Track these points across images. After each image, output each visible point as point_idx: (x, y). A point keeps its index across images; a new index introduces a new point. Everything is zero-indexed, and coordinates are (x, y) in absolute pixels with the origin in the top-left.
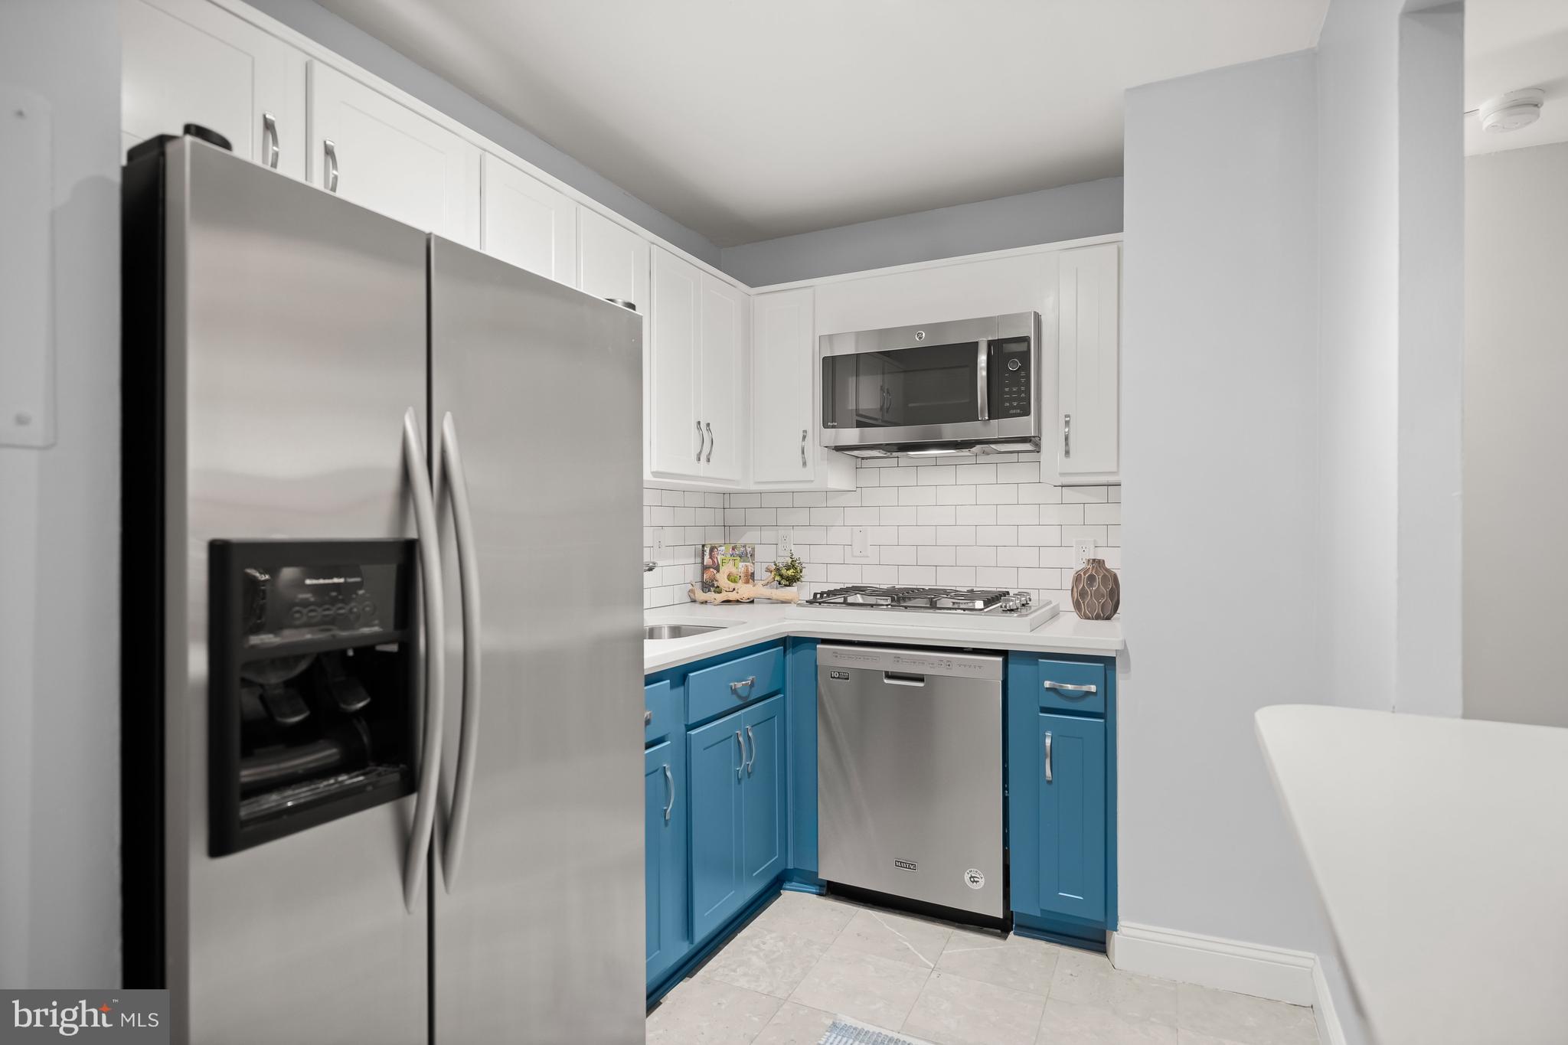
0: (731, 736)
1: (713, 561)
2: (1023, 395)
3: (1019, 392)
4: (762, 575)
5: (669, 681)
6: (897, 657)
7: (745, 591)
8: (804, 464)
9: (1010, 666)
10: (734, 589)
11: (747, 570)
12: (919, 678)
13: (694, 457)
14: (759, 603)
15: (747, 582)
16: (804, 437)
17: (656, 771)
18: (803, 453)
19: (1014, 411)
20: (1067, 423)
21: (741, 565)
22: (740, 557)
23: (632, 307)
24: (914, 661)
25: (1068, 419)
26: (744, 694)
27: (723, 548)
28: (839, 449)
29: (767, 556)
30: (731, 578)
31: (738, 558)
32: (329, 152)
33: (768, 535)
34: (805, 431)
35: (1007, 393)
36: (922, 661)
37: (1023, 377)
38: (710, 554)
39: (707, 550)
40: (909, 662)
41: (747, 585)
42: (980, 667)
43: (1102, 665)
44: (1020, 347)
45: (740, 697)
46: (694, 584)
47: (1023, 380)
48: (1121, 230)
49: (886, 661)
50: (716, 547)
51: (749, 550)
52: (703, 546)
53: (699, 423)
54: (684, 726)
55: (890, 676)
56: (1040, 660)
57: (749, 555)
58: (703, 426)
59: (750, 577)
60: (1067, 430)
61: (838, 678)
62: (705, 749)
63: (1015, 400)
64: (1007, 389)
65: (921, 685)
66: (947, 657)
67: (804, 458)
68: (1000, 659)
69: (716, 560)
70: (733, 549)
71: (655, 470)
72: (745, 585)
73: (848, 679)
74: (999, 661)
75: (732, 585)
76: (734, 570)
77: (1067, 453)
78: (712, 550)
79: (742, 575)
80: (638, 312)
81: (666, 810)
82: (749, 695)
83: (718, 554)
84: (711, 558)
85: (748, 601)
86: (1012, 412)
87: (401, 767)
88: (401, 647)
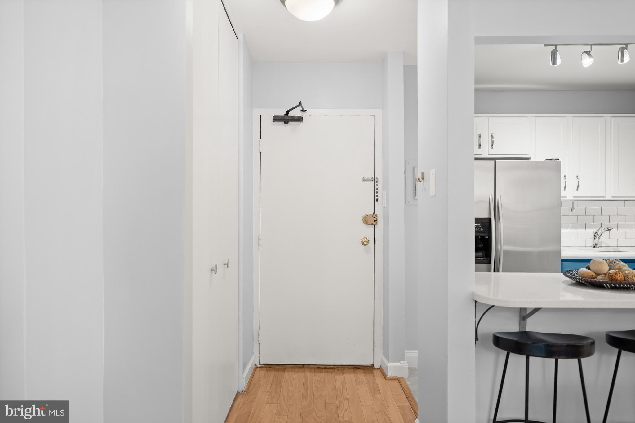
23: (558, 159)
32: (492, 136)
71: (612, 195)
80: (560, 160)
87: (489, 259)
88: (489, 237)
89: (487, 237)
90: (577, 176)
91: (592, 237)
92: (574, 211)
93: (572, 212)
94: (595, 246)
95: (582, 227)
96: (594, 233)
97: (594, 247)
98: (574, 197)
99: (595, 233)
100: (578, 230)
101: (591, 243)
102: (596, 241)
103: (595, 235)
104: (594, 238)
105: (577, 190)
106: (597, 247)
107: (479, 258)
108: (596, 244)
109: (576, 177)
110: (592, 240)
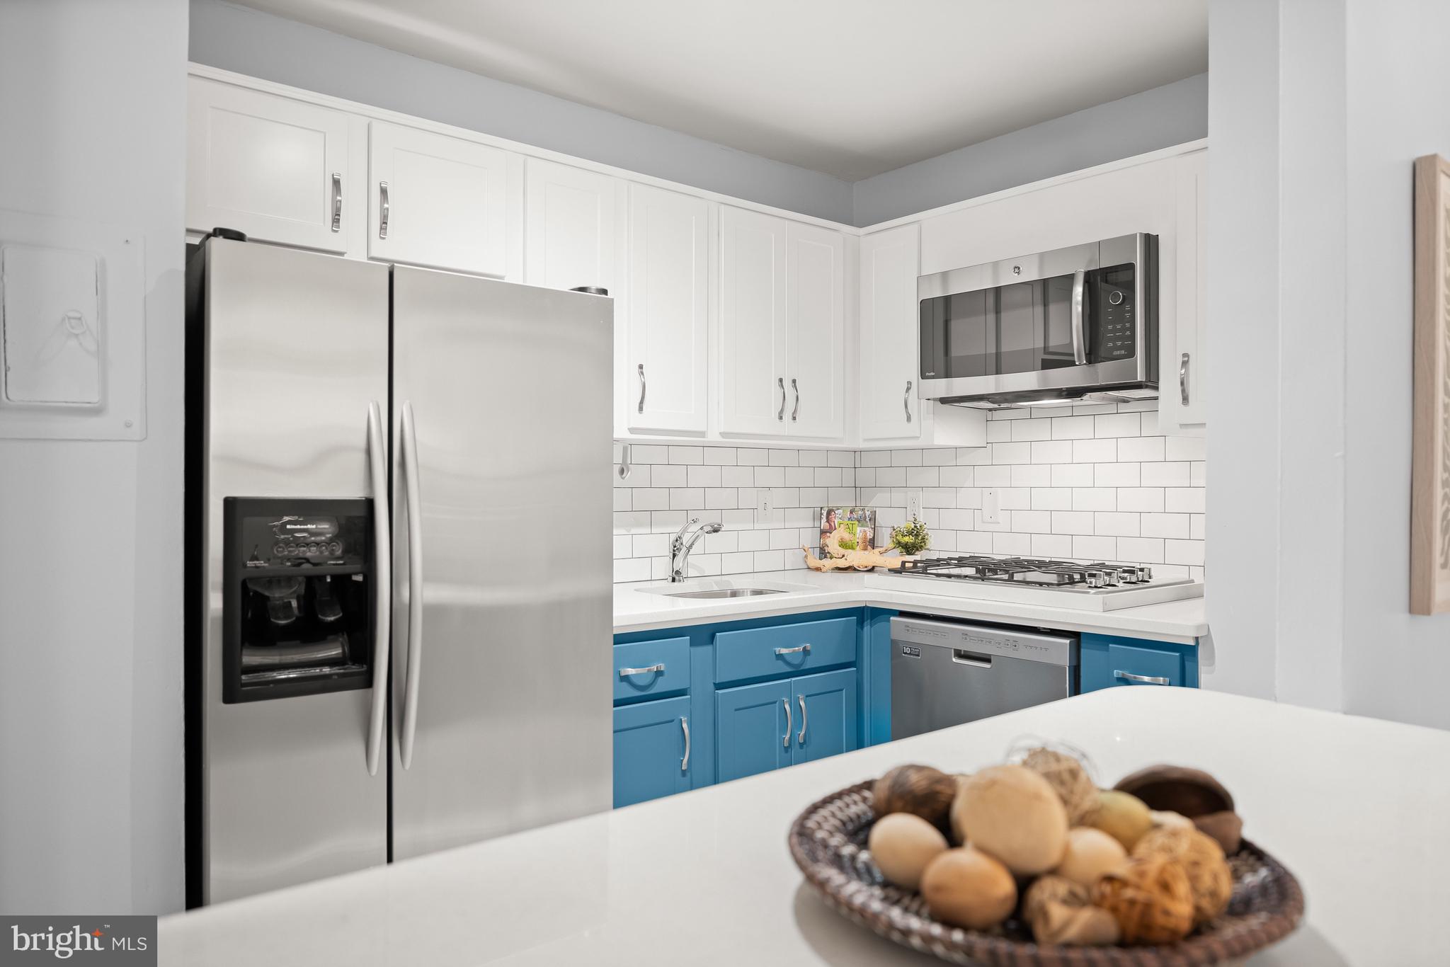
0: (775, 702)
1: (830, 525)
2: (1128, 333)
3: (1124, 329)
4: (886, 540)
5: (688, 638)
6: (965, 634)
7: (857, 557)
8: (909, 419)
9: (1083, 651)
10: (843, 556)
11: (866, 536)
12: (987, 660)
13: (775, 415)
14: (881, 572)
15: (865, 549)
16: (908, 389)
17: (672, 721)
18: (906, 407)
19: (1118, 353)
20: (1185, 364)
21: (859, 530)
22: (859, 521)
23: (605, 292)
24: (981, 639)
25: (1186, 359)
26: (796, 662)
27: (841, 511)
28: (944, 401)
29: (892, 520)
30: (844, 544)
31: (857, 523)
32: (384, 192)
33: (898, 497)
34: (909, 383)
35: (1111, 331)
36: (989, 640)
37: (1128, 312)
38: (827, 517)
39: (825, 513)
40: (978, 640)
41: (866, 552)
42: (1046, 649)
43: (1178, 654)
44: (1122, 277)
45: (788, 663)
46: (806, 549)
47: (1128, 315)
48: (1205, 134)
49: (956, 636)
50: (833, 510)
51: (868, 513)
52: (821, 508)
53: (781, 380)
54: (712, 684)
55: (959, 654)
56: (1110, 645)
57: (868, 519)
58: (787, 384)
59: (872, 543)
60: (1183, 371)
61: (910, 654)
62: (736, 710)
63: (1119, 338)
64: (1110, 327)
65: (987, 666)
66: (1013, 637)
67: (907, 412)
68: (1067, 641)
69: (833, 524)
70: (851, 512)
71: (722, 431)
72: (863, 552)
73: (918, 655)
74: (1066, 644)
75: (842, 551)
76: (846, 536)
77: (1185, 399)
78: (829, 513)
79: (860, 541)
80: (610, 295)
81: (682, 761)
82: (802, 665)
83: (835, 517)
84: (828, 521)
85: (866, 569)
86: (1116, 353)
87: (365, 668)
88: (365, 577)
89: (359, 578)
90: (641, 367)
91: (667, 552)
92: (628, 475)
93: (623, 478)
94: (676, 576)
95: (639, 524)
96: (673, 537)
97: (674, 580)
98: (632, 430)
99: (677, 540)
100: (633, 531)
101: (663, 568)
102: (679, 563)
103: (675, 547)
104: (674, 556)
105: (641, 409)
106: (680, 581)
107: (326, 670)
108: (678, 572)
109: (637, 367)
110: (668, 560)
